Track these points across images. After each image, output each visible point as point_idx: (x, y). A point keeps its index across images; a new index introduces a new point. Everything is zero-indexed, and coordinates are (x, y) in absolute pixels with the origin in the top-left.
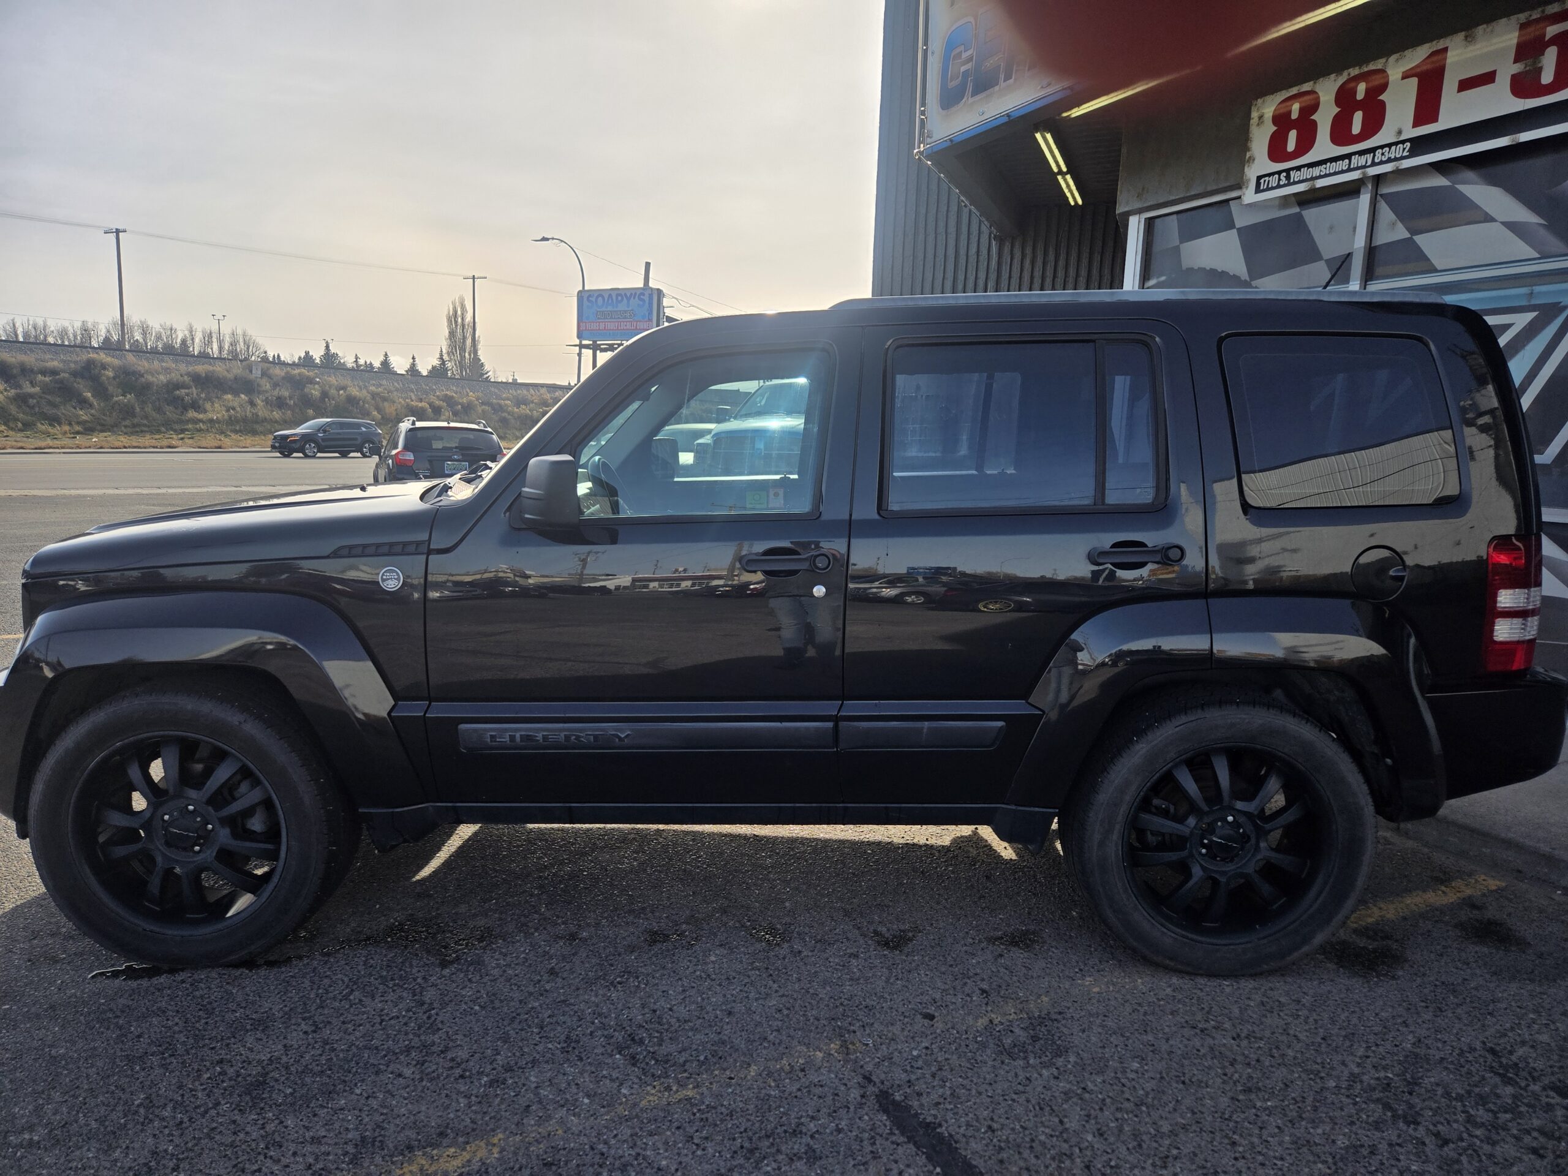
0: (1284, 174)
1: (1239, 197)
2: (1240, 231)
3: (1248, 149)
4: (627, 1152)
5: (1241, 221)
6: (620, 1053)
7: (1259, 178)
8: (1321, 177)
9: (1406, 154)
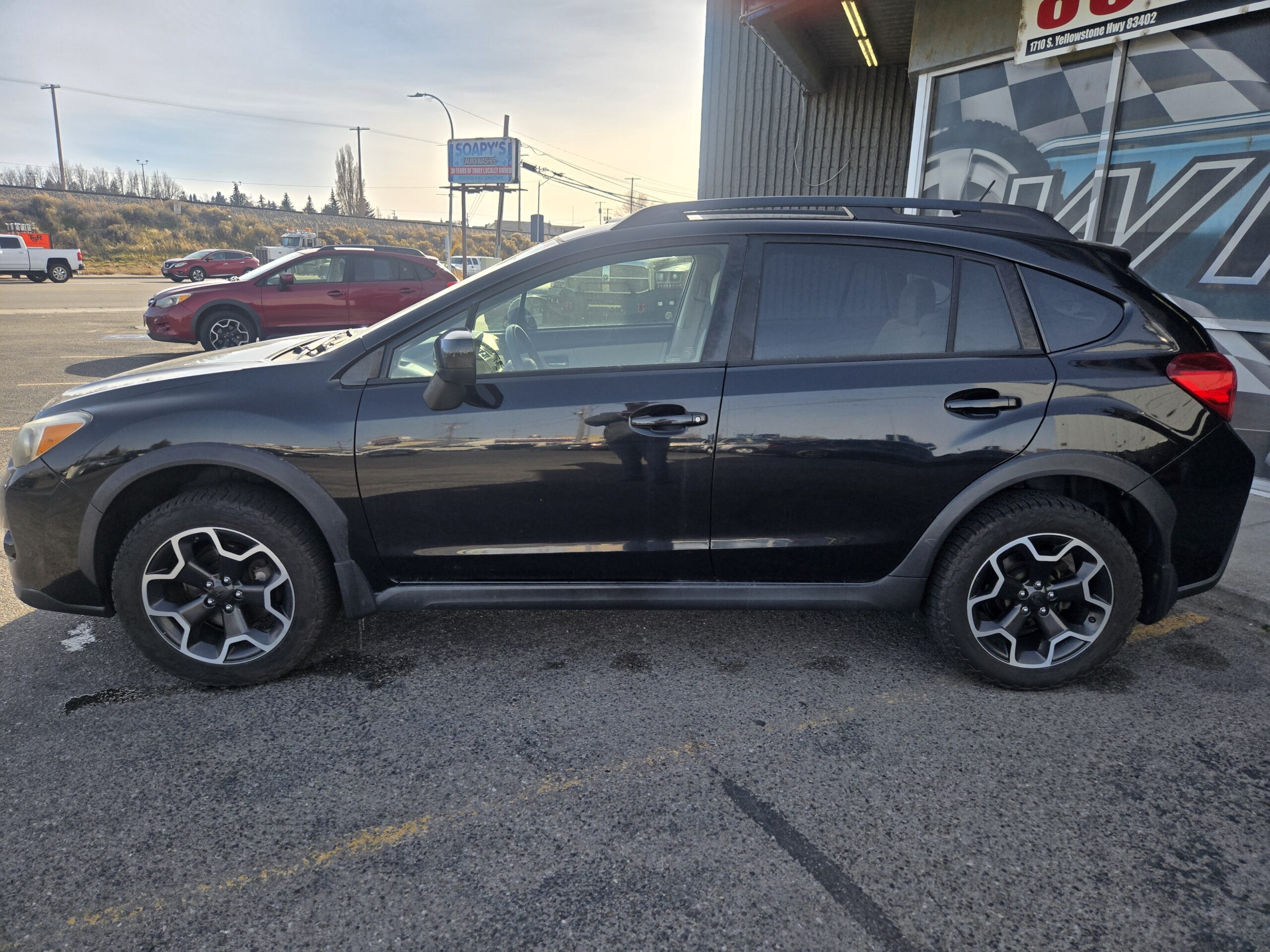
0: (1051, 39)
1: (1013, 59)
2: (1011, 87)
3: (1021, 17)
4: (529, 829)
5: (1013, 78)
6: (518, 753)
7: (1030, 42)
8: (1081, 41)
9: (1153, 22)
